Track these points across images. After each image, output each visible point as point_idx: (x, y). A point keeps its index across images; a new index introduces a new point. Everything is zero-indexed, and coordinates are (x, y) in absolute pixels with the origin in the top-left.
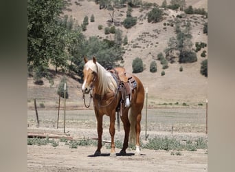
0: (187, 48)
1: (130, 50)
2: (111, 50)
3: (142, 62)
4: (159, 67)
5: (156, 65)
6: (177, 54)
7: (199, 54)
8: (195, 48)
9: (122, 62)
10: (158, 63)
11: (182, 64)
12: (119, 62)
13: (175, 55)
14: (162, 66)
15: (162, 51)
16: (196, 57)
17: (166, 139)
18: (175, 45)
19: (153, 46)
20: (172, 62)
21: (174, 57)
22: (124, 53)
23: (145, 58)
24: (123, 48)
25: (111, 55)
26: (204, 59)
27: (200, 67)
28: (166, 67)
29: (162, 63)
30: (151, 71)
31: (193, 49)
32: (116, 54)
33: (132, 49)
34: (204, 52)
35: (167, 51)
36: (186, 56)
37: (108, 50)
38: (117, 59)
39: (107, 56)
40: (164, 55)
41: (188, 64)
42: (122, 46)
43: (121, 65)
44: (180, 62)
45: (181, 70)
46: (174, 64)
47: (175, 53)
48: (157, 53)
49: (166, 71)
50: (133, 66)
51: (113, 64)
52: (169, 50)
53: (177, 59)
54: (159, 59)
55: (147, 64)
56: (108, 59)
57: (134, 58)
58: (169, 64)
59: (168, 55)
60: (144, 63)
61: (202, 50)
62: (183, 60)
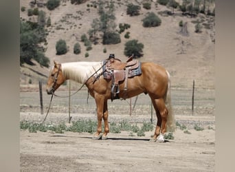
0: (111, 30)
1: (53, 32)
2: (34, 32)
3: (65, 44)
4: (83, 48)
5: (79, 46)
6: (101, 35)
7: (122, 36)
8: (119, 29)
9: (46, 44)
10: (82, 44)
11: (106, 46)
12: (42, 44)
13: (99, 36)
14: (85, 48)
15: (85, 33)
16: (119, 38)
17: (90, 121)
18: (99, 26)
19: (77, 28)
20: (96, 43)
21: (98, 39)
22: (47, 34)
23: (69, 40)
24: (46, 30)
25: (35, 37)
26: (128, 40)
27: (124, 48)
28: (89, 49)
29: (85, 45)
30: (75, 52)
31: (117, 31)
32: (40, 36)
33: (56, 31)
34: (128, 33)
35: (91, 32)
36: (110, 37)
37: (31, 32)
38: (41, 41)
39: (30, 38)
40: (88, 36)
41: (112, 45)
42: (46, 28)
43: (45, 47)
44: (104, 43)
45: (105, 52)
46: (97, 46)
47: (99, 34)
48: (81, 35)
49: (90, 52)
50: (57, 48)
51: (37, 46)
52: (92, 31)
53: (101, 41)
54: (83, 41)
55: (70, 45)
56: (31, 41)
57: (58, 40)
58: (93, 46)
59: (91, 37)
60: (67, 45)
61: (126, 31)
62: (106, 41)
